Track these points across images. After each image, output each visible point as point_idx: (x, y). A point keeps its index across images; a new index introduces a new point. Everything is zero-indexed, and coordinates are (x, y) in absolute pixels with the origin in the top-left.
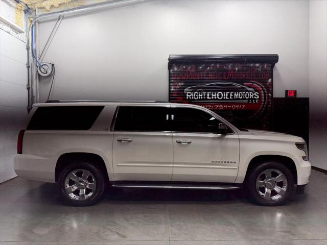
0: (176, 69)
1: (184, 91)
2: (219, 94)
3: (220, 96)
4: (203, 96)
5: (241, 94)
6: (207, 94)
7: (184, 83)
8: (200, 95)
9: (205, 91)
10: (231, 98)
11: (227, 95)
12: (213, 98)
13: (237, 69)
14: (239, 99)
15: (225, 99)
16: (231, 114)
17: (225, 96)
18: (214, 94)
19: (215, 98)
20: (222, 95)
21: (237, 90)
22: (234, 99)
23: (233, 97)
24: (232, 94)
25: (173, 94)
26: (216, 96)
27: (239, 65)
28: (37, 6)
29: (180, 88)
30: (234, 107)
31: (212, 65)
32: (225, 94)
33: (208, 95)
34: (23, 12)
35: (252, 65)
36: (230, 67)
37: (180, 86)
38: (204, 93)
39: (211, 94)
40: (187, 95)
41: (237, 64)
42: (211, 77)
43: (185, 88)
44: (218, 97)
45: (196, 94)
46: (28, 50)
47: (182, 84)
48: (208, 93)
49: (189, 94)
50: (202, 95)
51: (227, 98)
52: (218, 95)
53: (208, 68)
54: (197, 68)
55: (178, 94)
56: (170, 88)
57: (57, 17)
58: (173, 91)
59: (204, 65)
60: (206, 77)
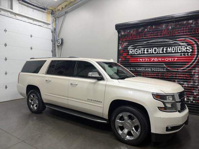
0: (123, 33)
1: (128, 49)
2: (155, 49)
3: (155, 51)
4: (142, 52)
5: (174, 48)
6: (144, 50)
7: (128, 43)
8: (139, 51)
9: (143, 48)
10: (164, 52)
11: (161, 50)
12: (149, 53)
13: (170, 27)
14: (172, 53)
15: (160, 53)
16: (165, 66)
17: (160, 51)
18: (150, 49)
19: (151, 52)
20: (157, 50)
21: (170, 46)
22: (167, 53)
23: (166, 51)
24: (166, 49)
25: (120, 51)
26: (152, 51)
27: (172, 24)
28: (57, 9)
29: (125, 47)
30: (167, 60)
31: (149, 27)
32: (160, 49)
33: (146, 51)
34: (50, 14)
35: (185, 22)
36: (164, 26)
37: (125, 45)
38: (143, 49)
39: (148, 49)
40: (130, 52)
41: (170, 24)
42: (148, 36)
43: (129, 47)
44: (154, 52)
45: (137, 50)
46: (52, 33)
47: (127, 44)
48: (146, 49)
49: (131, 51)
50: (140, 51)
51: (161, 52)
52: (153, 50)
53: (146, 30)
54: (137, 30)
55: (123, 51)
56: (118, 47)
57: (64, 13)
58: (120, 49)
59: (143, 28)
60: (144, 37)
